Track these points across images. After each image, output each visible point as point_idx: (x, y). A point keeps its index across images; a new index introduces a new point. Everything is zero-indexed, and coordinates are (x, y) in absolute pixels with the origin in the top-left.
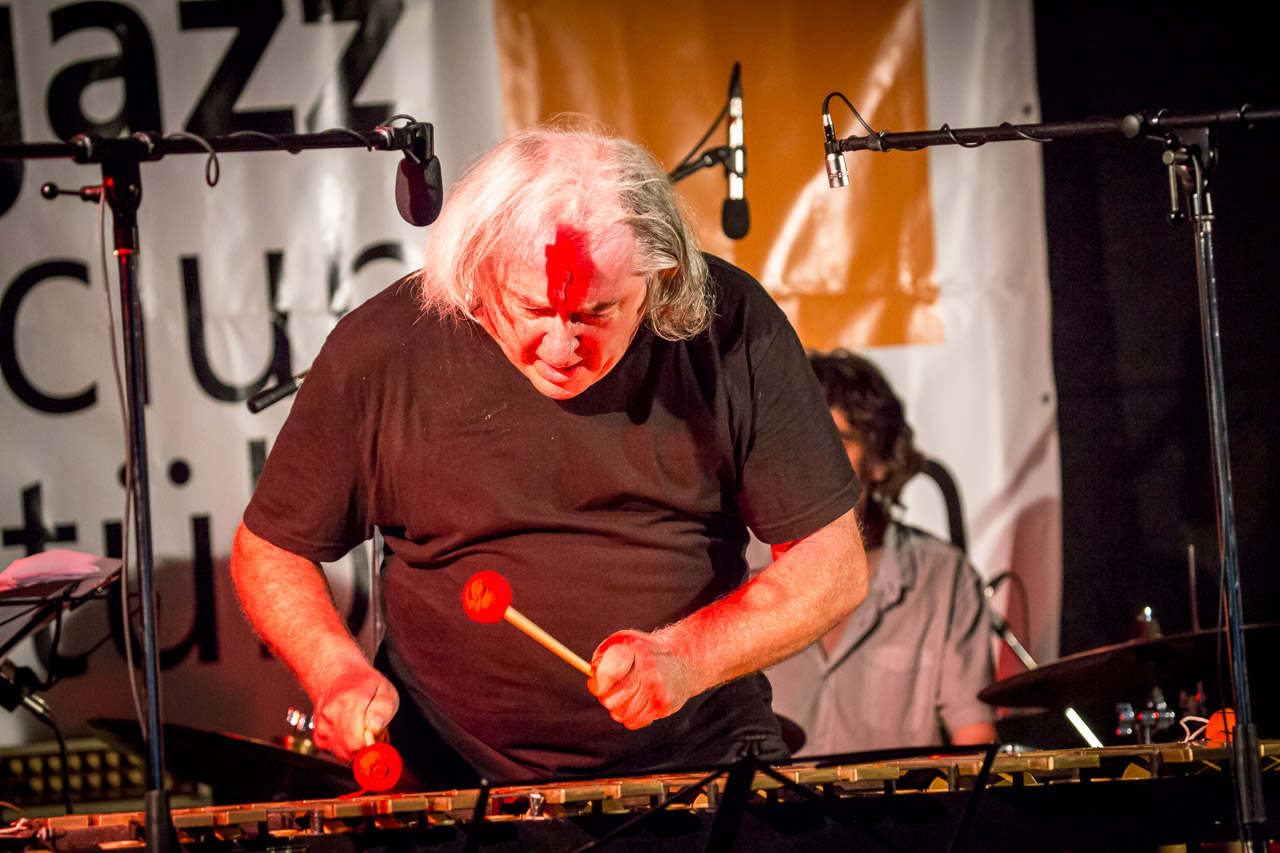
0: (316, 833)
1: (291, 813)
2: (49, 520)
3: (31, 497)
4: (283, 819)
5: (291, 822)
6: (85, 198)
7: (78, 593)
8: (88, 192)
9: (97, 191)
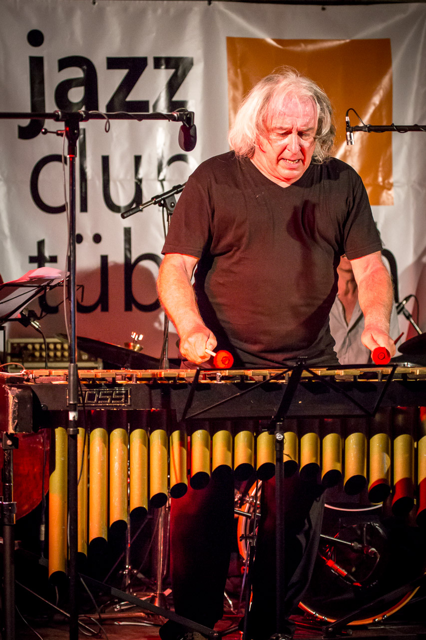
0: (134, 383)
1: (126, 375)
2: (47, 254)
3: (41, 244)
4: (122, 377)
5: (125, 378)
6: (58, 135)
7: (53, 284)
8: (59, 132)
9: (62, 132)
